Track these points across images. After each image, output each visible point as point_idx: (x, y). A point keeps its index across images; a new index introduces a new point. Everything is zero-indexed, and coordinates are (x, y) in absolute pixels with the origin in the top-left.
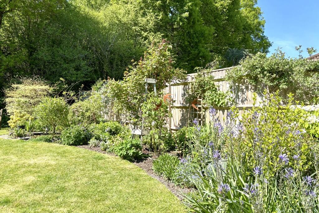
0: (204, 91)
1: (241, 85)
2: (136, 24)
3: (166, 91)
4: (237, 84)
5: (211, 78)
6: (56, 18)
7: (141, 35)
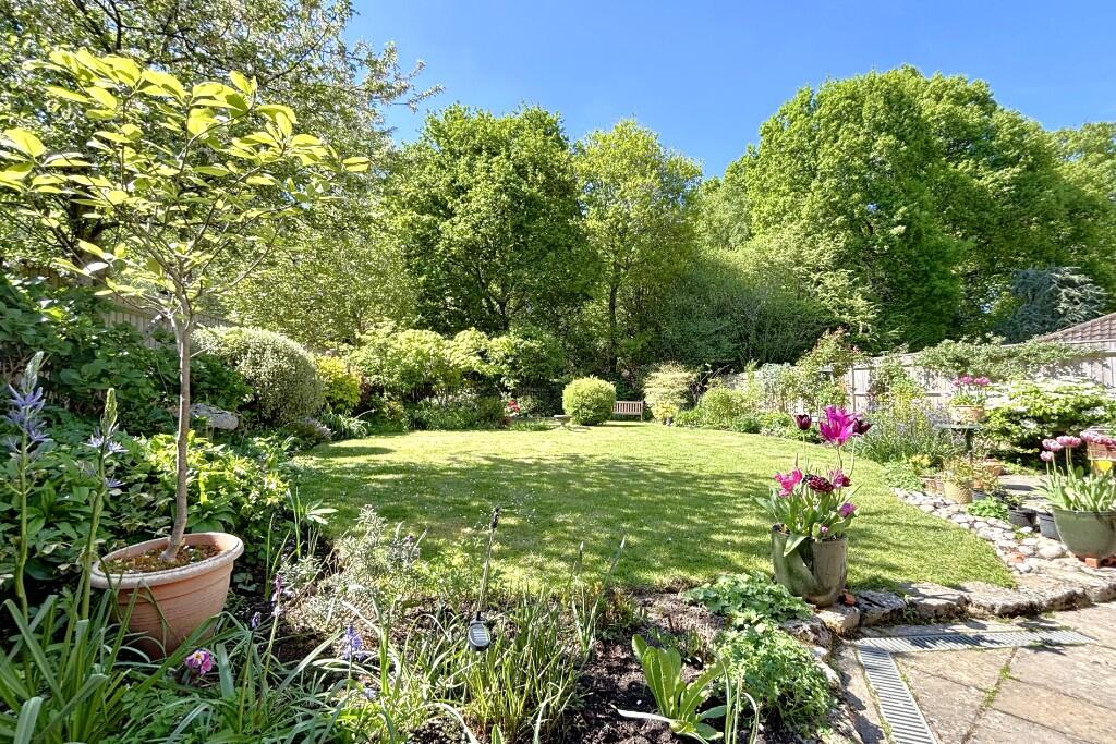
0: (892, 377)
1: (931, 371)
2: (798, 263)
3: (847, 377)
4: (927, 370)
5: (900, 363)
6: (682, 281)
7: (808, 279)
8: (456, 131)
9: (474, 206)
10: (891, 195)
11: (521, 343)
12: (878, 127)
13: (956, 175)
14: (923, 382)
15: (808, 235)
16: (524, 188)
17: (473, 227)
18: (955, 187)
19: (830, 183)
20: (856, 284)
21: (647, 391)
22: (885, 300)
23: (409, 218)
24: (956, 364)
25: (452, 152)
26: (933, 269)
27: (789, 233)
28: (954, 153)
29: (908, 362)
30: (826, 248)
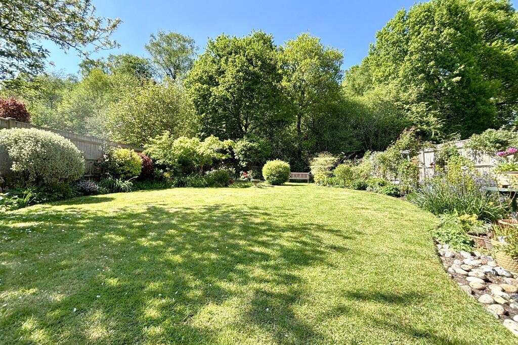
0: (449, 156)
1: (477, 151)
2: (397, 101)
3: (420, 157)
4: (475, 150)
5: (455, 147)
6: (334, 111)
7: (403, 108)
8: (220, 45)
9: (227, 79)
10: (451, 61)
11: (248, 144)
12: (444, 25)
13: (491, 49)
14: (472, 158)
15: (402, 85)
16: (251, 68)
17: (226, 89)
18: (490, 56)
19: (416, 57)
20: (430, 110)
21: (311, 167)
22: (448, 117)
23: (197, 87)
24: (498, 145)
25: (219, 55)
26: (479, 100)
27: (393, 85)
28: (490, 37)
29: (461, 146)
30: (413, 92)
